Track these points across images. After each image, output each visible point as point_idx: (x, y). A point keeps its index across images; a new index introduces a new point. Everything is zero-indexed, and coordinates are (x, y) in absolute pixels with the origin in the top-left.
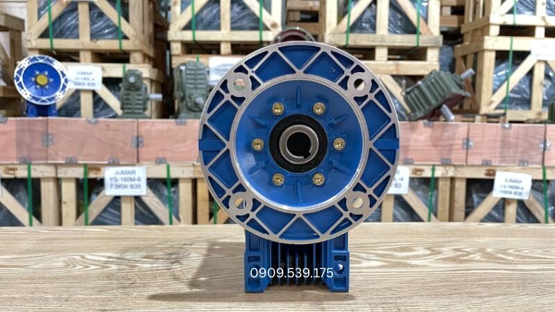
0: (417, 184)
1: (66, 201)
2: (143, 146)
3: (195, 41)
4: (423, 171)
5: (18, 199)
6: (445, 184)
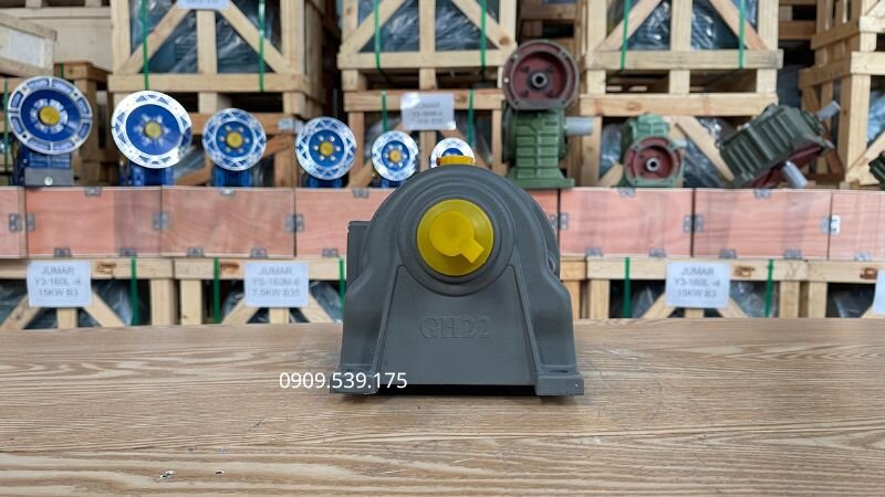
0: (742, 291)
1: (189, 315)
2: (303, 229)
3: (379, 69)
4: (753, 269)
5: (117, 312)
6: (792, 292)
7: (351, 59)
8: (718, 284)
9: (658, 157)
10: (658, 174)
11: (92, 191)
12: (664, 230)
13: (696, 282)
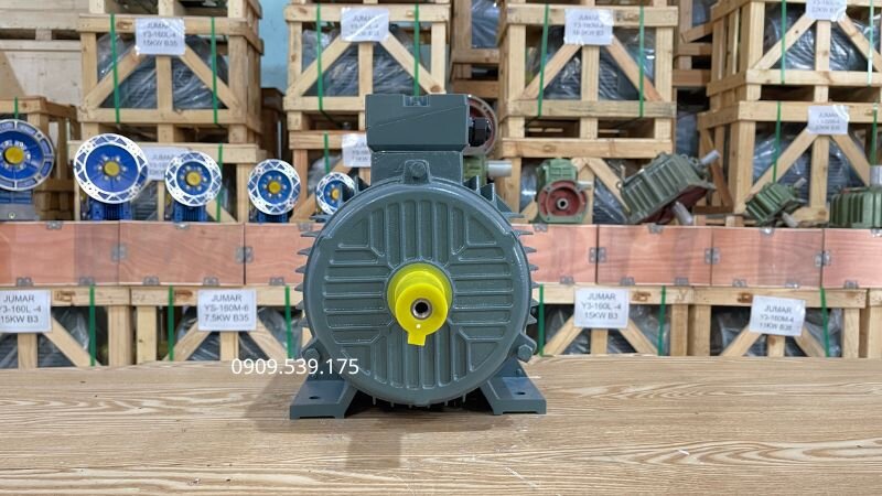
0: (640, 313)
1: (143, 339)
2: (252, 261)
3: (321, 111)
4: (649, 295)
5: (75, 336)
6: (682, 314)
7: (296, 102)
8: (619, 307)
9: (567, 198)
10: (568, 213)
11: (54, 225)
12: (573, 260)
13: (601, 306)
